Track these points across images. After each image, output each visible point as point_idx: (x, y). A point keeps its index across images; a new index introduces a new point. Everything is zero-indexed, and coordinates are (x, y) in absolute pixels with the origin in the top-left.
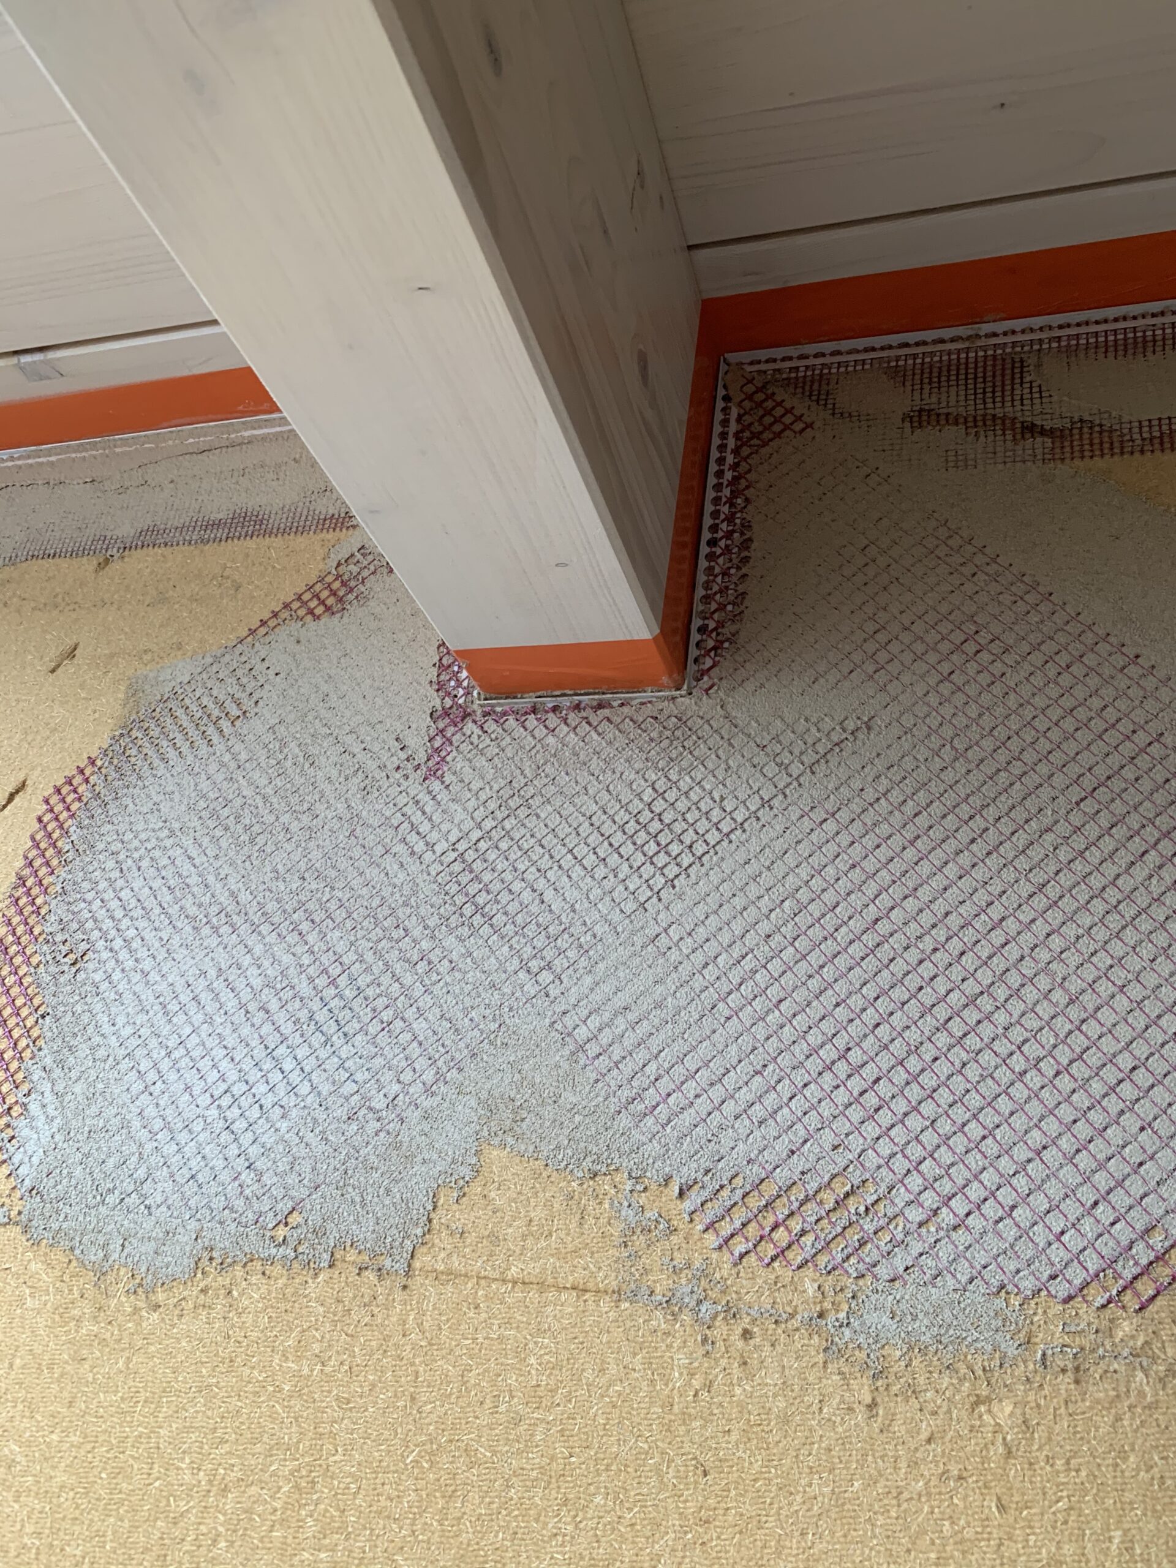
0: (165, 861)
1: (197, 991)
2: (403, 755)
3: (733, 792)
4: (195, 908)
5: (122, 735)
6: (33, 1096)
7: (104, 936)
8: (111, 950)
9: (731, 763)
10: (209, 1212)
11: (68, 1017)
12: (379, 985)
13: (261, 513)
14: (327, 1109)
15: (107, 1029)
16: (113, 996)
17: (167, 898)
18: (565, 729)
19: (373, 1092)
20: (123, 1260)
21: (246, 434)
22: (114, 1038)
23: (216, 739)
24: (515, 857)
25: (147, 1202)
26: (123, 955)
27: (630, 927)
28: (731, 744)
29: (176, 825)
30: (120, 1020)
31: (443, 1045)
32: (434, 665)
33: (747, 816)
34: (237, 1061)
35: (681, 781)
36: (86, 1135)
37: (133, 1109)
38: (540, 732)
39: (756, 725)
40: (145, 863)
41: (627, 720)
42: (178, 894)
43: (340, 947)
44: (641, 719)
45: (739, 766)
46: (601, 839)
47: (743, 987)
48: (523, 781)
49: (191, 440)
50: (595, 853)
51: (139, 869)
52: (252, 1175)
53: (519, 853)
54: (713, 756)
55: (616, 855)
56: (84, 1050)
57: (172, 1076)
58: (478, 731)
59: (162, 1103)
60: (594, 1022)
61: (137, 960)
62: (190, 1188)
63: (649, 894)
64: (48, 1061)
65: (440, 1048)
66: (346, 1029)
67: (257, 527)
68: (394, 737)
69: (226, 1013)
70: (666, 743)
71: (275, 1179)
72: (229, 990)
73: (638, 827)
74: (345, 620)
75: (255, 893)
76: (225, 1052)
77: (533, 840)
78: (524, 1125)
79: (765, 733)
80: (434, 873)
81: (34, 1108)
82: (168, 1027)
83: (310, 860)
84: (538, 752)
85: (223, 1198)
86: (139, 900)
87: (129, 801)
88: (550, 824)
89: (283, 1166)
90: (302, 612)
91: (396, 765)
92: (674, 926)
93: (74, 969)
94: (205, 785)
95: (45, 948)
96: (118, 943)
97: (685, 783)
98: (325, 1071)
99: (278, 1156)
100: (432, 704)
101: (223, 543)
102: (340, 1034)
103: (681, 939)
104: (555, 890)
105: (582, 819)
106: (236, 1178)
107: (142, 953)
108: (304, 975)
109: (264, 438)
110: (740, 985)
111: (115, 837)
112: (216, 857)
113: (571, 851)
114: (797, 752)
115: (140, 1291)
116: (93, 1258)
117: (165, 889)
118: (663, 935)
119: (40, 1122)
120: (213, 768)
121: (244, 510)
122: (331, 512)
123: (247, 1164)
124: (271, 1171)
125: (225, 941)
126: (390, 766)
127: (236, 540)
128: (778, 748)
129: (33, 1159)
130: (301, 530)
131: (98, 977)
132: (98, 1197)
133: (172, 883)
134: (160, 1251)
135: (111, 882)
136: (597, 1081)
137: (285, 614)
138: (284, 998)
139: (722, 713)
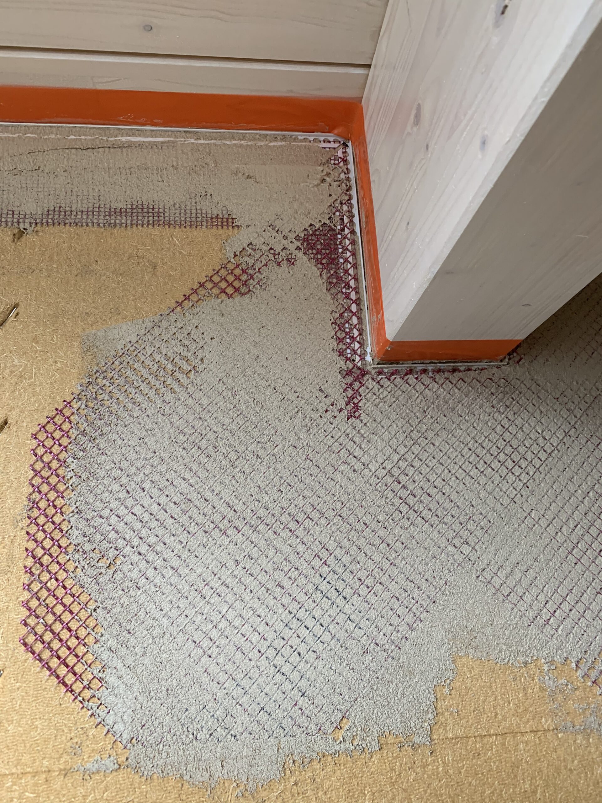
0: (164, 483)
1: (223, 578)
2: (328, 402)
3: (547, 427)
4: (202, 517)
5: (90, 383)
6: (107, 671)
7: (128, 542)
8: (140, 554)
9: (542, 409)
10: (282, 731)
11: (118, 609)
12: (358, 563)
13: (156, 207)
14: (347, 648)
15: (155, 613)
16: (153, 589)
17: (175, 511)
18: (436, 386)
19: (375, 633)
20: (226, 776)
21: (124, 139)
22: (165, 620)
23: (176, 388)
24: (425, 472)
25: (232, 732)
26: (151, 557)
27: (508, 514)
28: (539, 397)
29: (165, 455)
30: (166, 607)
31: (413, 598)
32: (332, 337)
33: (559, 442)
34: (270, 624)
35: (516, 421)
36: (164, 692)
37: (199, 670)
38: (420, 387)
39: (550, 385)
40: (147, 485)
41: (475, 380)
42: (183, 506)
43: (323, 538)
44: (483, 380)
45: (547, 411)
46: (478, 459)
47: (579, 544)
48: (417, 421)
49: (72, 137)
50: (477, 468)
51: (143, 490)
52: (307, 700)
53: (428, 470)
54: (531, 404)
55: (490, 469)
56: (141, 632)
57: (223, 642)
58: (377, 386)
59: (221, 661)
60: (502, 574)
61: (164, 560)
62: (263, 716)
63: (515, 492)
64: (112, 643)
65: (411, 600)
66: (344, 594)
67: (156, 218)
68: (318, 388)
69: (251, 591)
70: (501, 396)
71: (324, 701)
72: (248, 575)
73: (499, 451)
74: (254, 300)
75: (247, 503)
76: (260, 620)
77: (435, 461)
78: (477, 640)
79: (556, 390)
80: (374, 485)
81: (112, 679)
82: (209, 607)
83: (282, 478)
84: (421, 400)
85: (290, 719)
86: (151, 514)
87: (115, 436)
88: (443, 450)
89: (327, 690)
90: (216, 291)
91: (324, 409)
92: (533, 511)
93: (111, 571)
94: (179, 423)
95: (77, 556)
96: (144, 549)
97: (519, 422)
98: (338, 623)
99: (322, 685)
100: (339, 366)
101: (129, 228)
102: (341, 597)
103: (539, 519)
104: (457, 492)
105: (462, 446)
106: (296, 705)
107: (168, 554)
108: (302, 559)
109: (141, 145)
110: (578, 543)
111: (113, 466)
112: (207, 478)
113: (460, 467)
114: (576, 403)
115: (247, 794)
116: (201, 779)
117: (172, 505)
118: (528, 517)
119: (122, 689)
120: (182, 410)
121: (140, 202)
122: (215, 213)
123: (300, 694)
124: (319, 695)
125: (234, 540)
126: (322, 410)
127: (140, 227)
128: (566, 400)
129: (125, 718)
130: (194, 225)
131: (135, 574)
132: (191, 736)
133: (175, 499)
134: (252, 763)
135: (122, 502)
136: (512, 609)
137: (202, 292)
138: (293, 577)
139: (529, 377)
